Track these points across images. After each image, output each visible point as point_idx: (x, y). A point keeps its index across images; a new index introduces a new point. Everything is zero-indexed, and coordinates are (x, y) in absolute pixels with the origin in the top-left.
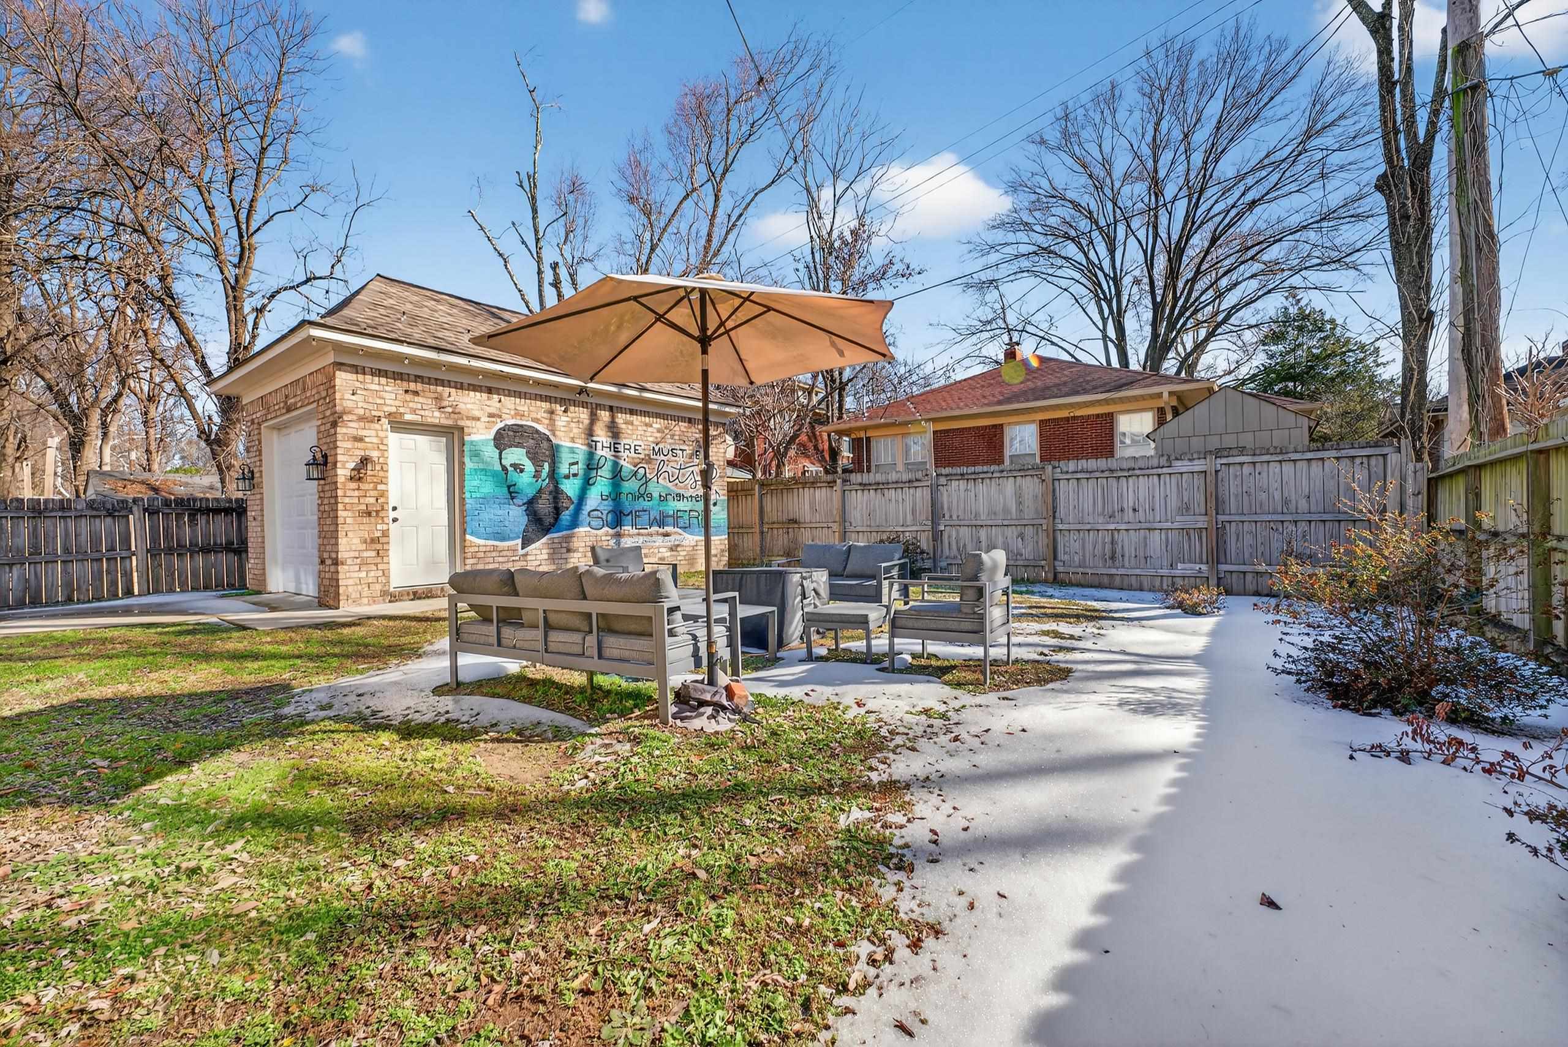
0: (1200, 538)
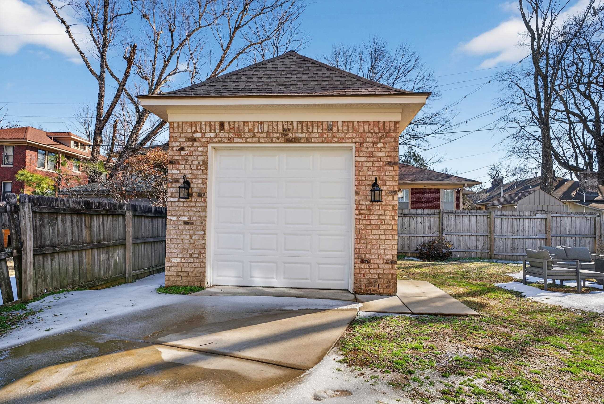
0: (544, 242)
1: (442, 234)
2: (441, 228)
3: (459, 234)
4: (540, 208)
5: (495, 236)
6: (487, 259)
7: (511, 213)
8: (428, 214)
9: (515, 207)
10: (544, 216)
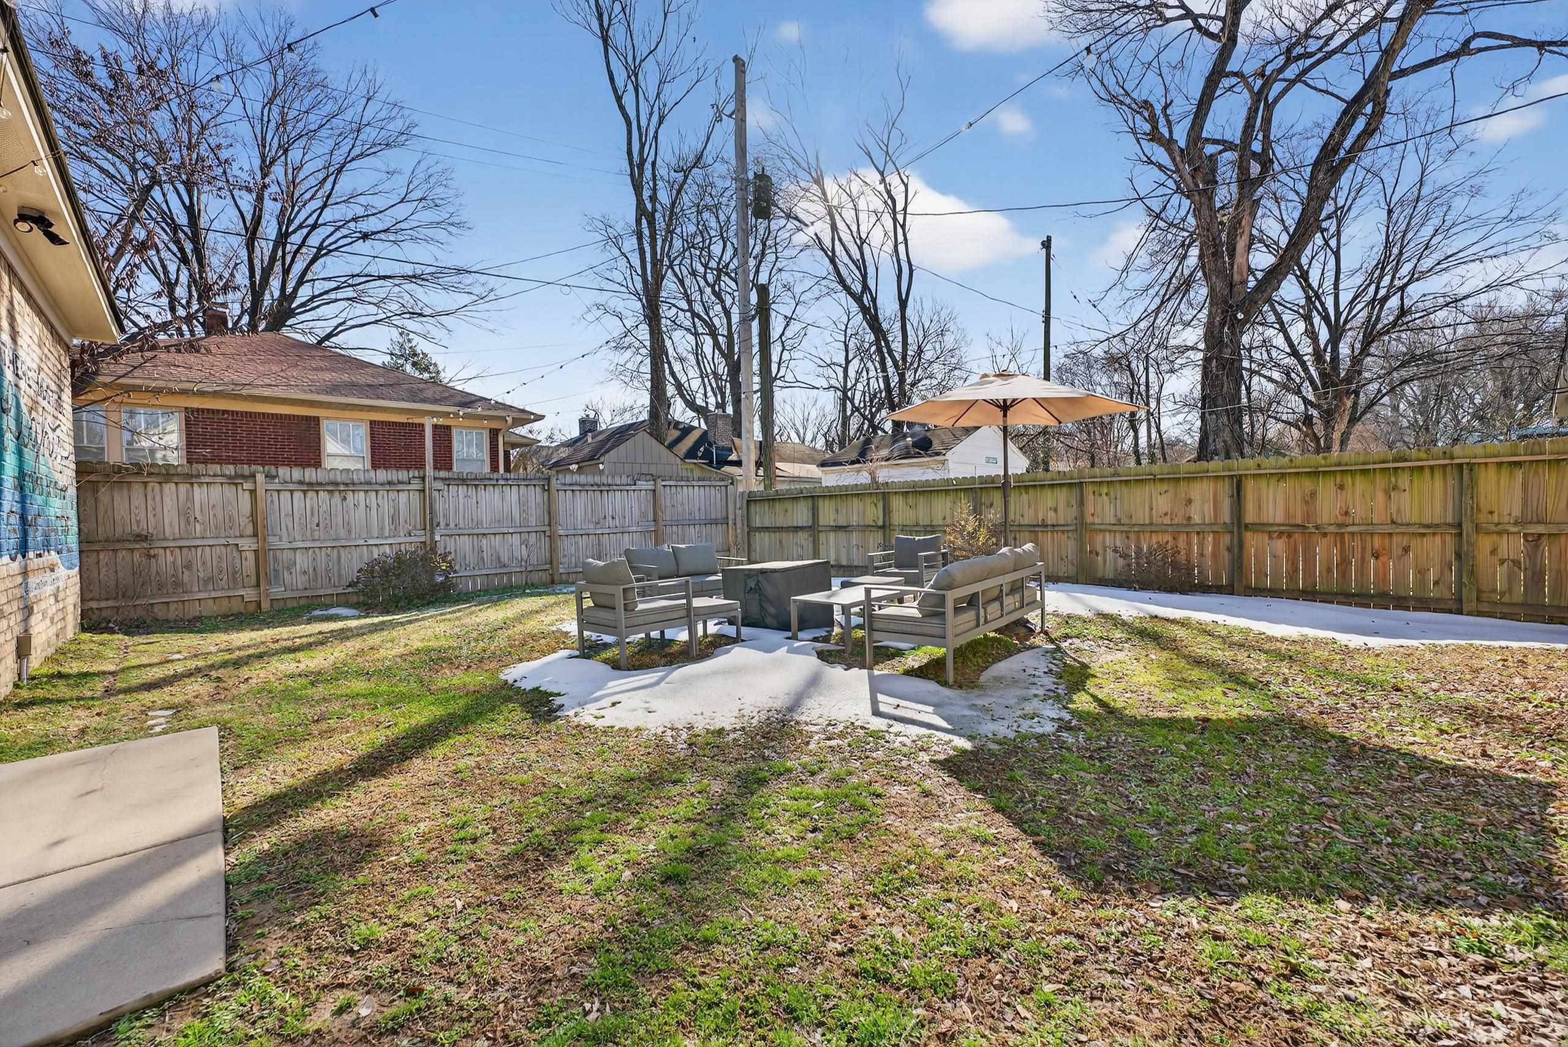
0: (651, 538)
1: (432, 533)
2: (429, 522)
3: (476, 531)
4: (645, 470)
5: (561, 532)
6: (545, 585)
7: (591, 479)
8: (389, 483)
9: (601, 467)
10: (650, 485)
